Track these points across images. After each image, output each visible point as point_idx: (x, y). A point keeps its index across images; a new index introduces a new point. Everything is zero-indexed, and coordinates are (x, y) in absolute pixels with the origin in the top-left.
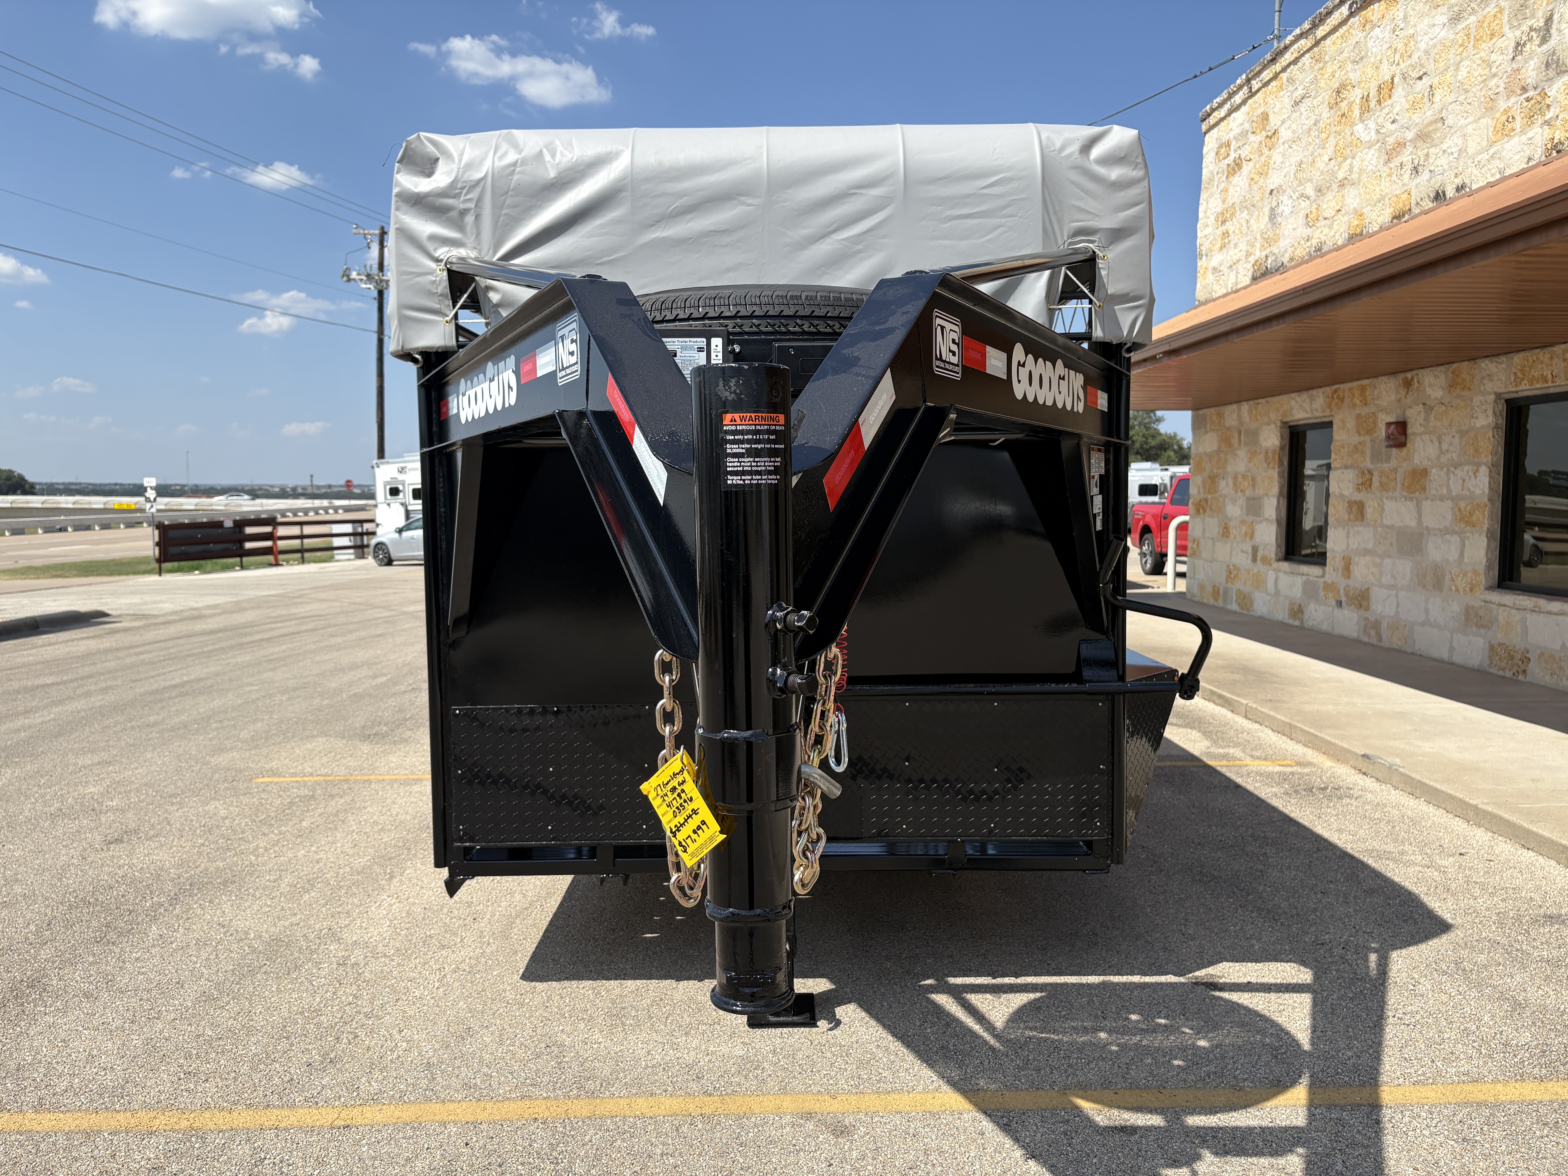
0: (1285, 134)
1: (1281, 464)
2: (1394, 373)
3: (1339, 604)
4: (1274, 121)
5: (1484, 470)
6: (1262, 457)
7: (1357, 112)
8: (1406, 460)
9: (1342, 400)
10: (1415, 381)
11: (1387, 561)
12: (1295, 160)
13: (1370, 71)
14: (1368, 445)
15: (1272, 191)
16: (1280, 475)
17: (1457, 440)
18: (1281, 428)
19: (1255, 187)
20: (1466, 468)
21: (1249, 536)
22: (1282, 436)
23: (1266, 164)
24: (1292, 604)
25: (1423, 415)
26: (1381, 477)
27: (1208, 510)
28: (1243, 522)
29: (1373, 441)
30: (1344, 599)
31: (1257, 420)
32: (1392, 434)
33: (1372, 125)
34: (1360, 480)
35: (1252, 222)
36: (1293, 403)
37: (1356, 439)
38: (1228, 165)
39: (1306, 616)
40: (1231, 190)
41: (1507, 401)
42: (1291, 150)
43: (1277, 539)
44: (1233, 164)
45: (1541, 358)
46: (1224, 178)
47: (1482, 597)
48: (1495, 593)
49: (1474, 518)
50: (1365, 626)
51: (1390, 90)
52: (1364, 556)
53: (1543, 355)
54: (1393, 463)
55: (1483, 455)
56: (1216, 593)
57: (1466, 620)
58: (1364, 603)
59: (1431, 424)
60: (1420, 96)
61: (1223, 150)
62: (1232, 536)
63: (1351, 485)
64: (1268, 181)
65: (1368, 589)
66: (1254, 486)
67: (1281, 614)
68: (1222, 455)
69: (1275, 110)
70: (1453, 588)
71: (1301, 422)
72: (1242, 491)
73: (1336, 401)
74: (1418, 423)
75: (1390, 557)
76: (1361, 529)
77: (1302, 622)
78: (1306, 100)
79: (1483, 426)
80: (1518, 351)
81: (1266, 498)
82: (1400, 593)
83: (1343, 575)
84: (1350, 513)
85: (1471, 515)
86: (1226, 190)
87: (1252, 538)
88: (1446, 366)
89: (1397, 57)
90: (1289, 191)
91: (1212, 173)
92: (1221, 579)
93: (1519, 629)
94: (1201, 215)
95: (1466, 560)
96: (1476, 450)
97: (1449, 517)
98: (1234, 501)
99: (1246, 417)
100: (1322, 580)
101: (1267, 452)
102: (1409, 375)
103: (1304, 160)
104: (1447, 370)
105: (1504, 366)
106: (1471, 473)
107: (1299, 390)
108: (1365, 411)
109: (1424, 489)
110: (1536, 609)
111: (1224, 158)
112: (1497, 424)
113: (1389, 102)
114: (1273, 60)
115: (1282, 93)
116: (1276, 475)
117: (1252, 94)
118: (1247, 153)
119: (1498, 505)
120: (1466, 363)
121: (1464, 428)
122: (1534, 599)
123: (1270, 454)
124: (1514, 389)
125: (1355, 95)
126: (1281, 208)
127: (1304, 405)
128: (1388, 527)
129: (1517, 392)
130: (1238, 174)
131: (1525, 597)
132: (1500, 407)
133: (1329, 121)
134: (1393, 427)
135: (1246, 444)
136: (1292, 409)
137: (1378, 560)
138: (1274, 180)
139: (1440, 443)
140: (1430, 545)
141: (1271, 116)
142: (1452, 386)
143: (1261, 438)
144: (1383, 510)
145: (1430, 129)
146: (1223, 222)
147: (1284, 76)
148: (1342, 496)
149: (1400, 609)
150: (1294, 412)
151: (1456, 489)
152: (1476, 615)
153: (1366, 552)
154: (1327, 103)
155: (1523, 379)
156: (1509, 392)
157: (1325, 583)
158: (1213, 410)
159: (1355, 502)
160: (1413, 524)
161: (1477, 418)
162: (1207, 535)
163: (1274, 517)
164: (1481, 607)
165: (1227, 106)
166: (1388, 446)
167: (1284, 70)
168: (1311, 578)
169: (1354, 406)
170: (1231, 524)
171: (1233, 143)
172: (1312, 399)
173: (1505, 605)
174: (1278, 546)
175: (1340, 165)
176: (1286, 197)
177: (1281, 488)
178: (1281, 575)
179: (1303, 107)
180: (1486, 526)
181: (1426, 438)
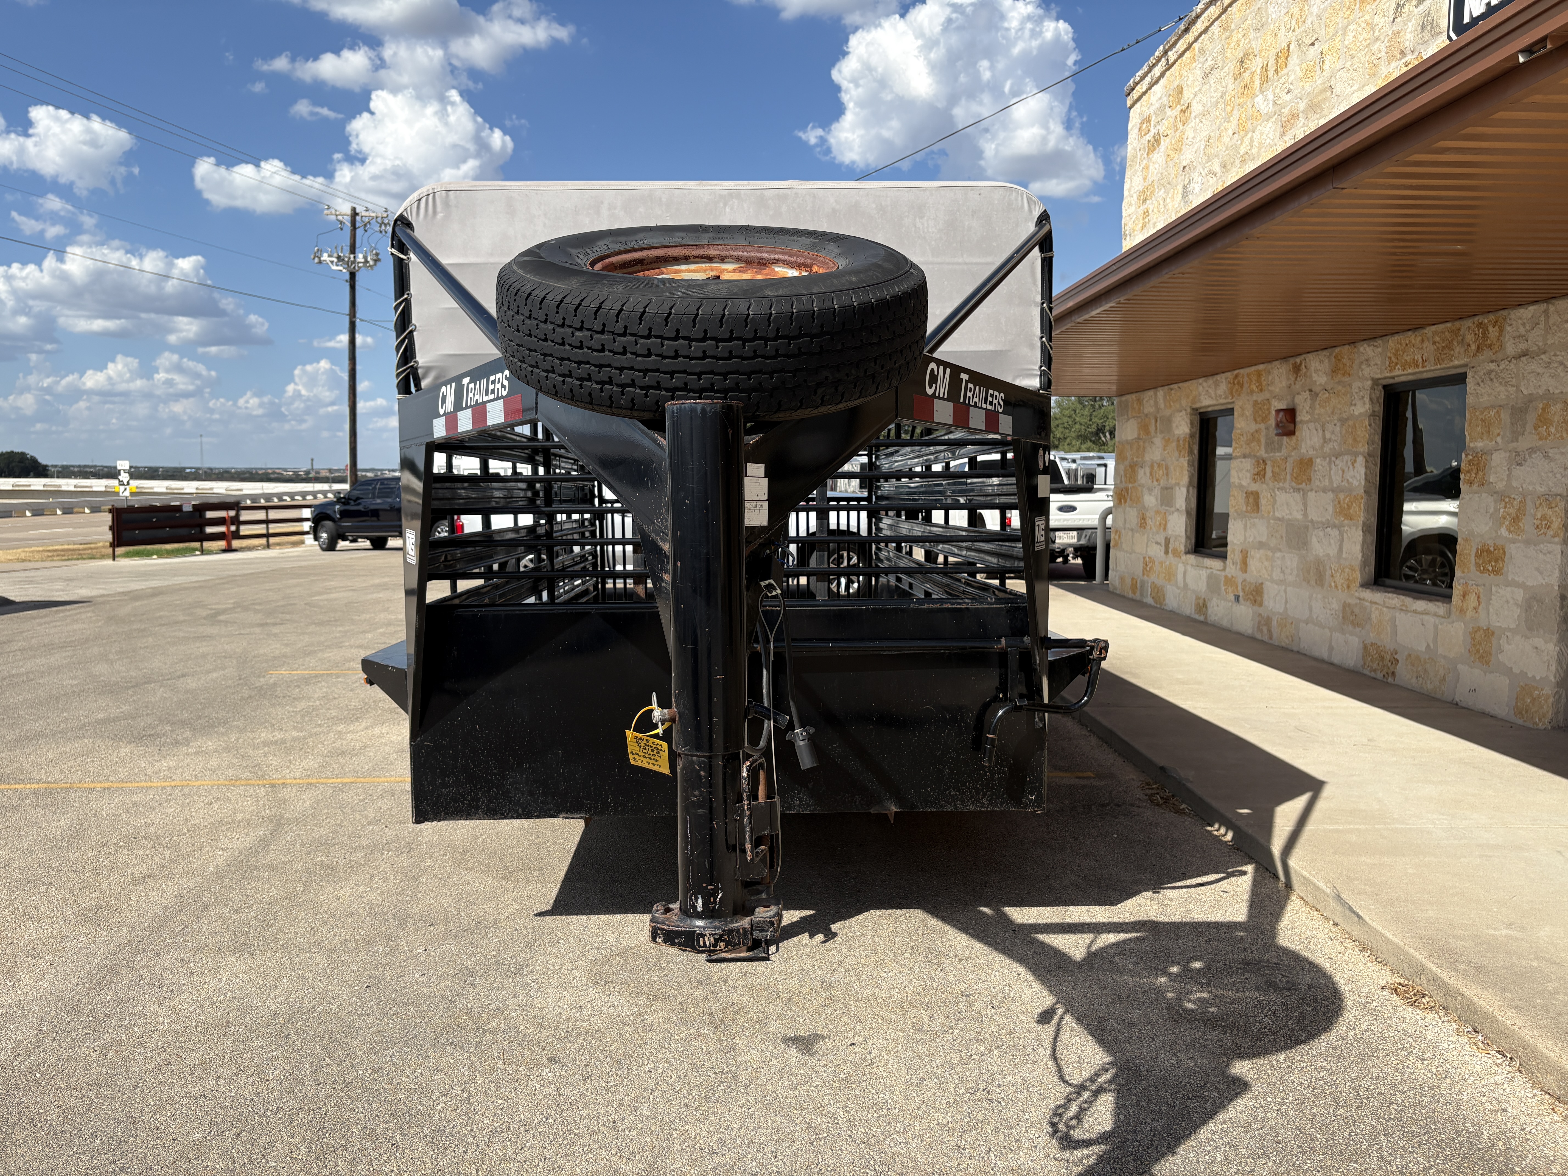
0: (1196, 108)
1: (1191, 452)
2: (1285, 358)
3: (1237, 598)
4: (1187, 94)
5: (1361, 460)
6: (1174, 444)
7: (1257, 83)
8: (1294, 449)
9: (1242, 386)
10: (1303, 367)
11: (1278, 554)
12: (1204, 134)
13: (1270, 39)
14: (1264, 433)
15: (1184, 167)
16: (1190, 464)
17: (1338, 428)
18: (1191, 414)
19: (1171, 164)
20: (1346, 457)
21: (1163, 526)
22: (1192, 424)
23: (1180, 140)
24: (1198, 598)
25: (1309, 402)
26: (1273, 466)
27: (1128, 500)
28: (1158, 512)
29: (1267, 429)
30: (1241, 594)
31: (1171, 406)
32: (1281, 422)
33: (1270, 96)
34: (1256, 469)
35: (1168, 200)
36: (1201, 388)
37: (1253, 427)
38: (1149, 141)
39: (1210, 611)
40: (1151, 168)
41: (1385, 387)
42: (1201, 125)
43: (1186, 531)
44: (1153, 140)
45: (1413, 341)
46: (1145, 155)
47: (1357, 594)
48: (1368, 591)
49: (1351, 511)
50: (1259, 622)
51: (1286, 59)
52: (1259, 549)
53: (1413, 338)
54: (1284, 452)
55: (1360, 445)
56: (1134, 587)
57: (1343, 618)
58: (1258, 599)
59: (1317, 412)
60: (1312, 63)
61: (1145, 126)
62: (1149, 527)
63: (1248, 475)
64: (1182, 158)
65: (1262, 584)
66: (1167, 475)
67: (1188, 609)
68: (1141, 443)
69: (1188, 83)
70: (1333, 584)
71: (1210, 409)
72: (1157, 480)
73: (1237, 387)
74: (1305, 411)
75: (1280, 550)
76: (1256, 520)
77: (1206, 618)
78: (1215, 72)
79: (1361, 413)
80: (1393, 334)
81: (1177, 488)
82: (1288, 589)
83: (1241, 569)
84: (1247, 504)
85: (1349, 507)
86: (1147, 167)
87: (1165, 529)
88: (1330, 350)
89: (1294, 22)
90: (1200, 168)
91: (1135, 150)
92: (1139, 571)
93: (1389, 629)
94: (1126, 193)
95: (1344, 556)
96: (1355, 440)
97: (1331, 509)
98: (1150, 490)
99: (1162, 405)
100: (1223, 574)
101: (1178, 441)
102: (1298, 360)
103: (1212, 134)
104: (1331, 355)
105: (1380, 350)
106: (1349, 463)
107: (1206, 376)
108: (1260, 397)
109: (1310, 480)
110: (1404, 608)
111: (1145, 135)
112: (1374, 411)
113: (1285, 71)
114: (1187, 30)
115: (1194, 64)
116: (1186, 465)
117: (1169, 67)
118: (1164, 128)
119: (1375, 497)
120: (1347, 347)
121: (1345, 416)
122: (1402, 597)
123: (1181, 442)
124: (1388, 375)
125: (1256, 65)
126: (1192, 185)
127: (1210, 390)
128: (1279, 519)
129: (1393, 378)
130: (1157, 151)
131: (1395, 595)
132: (1378, 393)
133: (1233, 93)
134: (1281, 414)
135: (1162, 432)
136: (1200, 395)
137: (1270, 554)
138: (1187, 156)
139: (1324, 431)
140: (1314, 540)
141: (1185, 89)
142: (1334, 371)
143: (1174, 425)
144: (1275, 501)
145: (1320, 98)
146: (1145, 201)
147: (1196, 46)
148: (1241, 486)
149: (1288, 606)
150: (1202, 397)
151: (1337, 480)
152: (1353, 612)
153: (1261, 545)
154: (1232, 74)
155: (1396, 364)
156: (1385, 378)
157: (1226, 577)
158: (1134, 396)
159: (1252, 493)
160: (1299, 516)
161: (1355, 405)
162: (1128, 526)
163: (1184, 508)
164: (1356, 604)
165: (1148, 79)
166: (1277, 435)
167: (1196, 40)
168: (1215, 572)
169: (1252, 392)
170: (1148, 514)
171: (1153, 118)
172: (1217, 385)
173: (1376, 603)
174: (1187, 537)
175: (1242, 139)
176: (1196, 174)
177: (1191, 478)
178: (1189, 568)
179: (1212, 79)
180: (1362, 519)
181: (1311, 425)
